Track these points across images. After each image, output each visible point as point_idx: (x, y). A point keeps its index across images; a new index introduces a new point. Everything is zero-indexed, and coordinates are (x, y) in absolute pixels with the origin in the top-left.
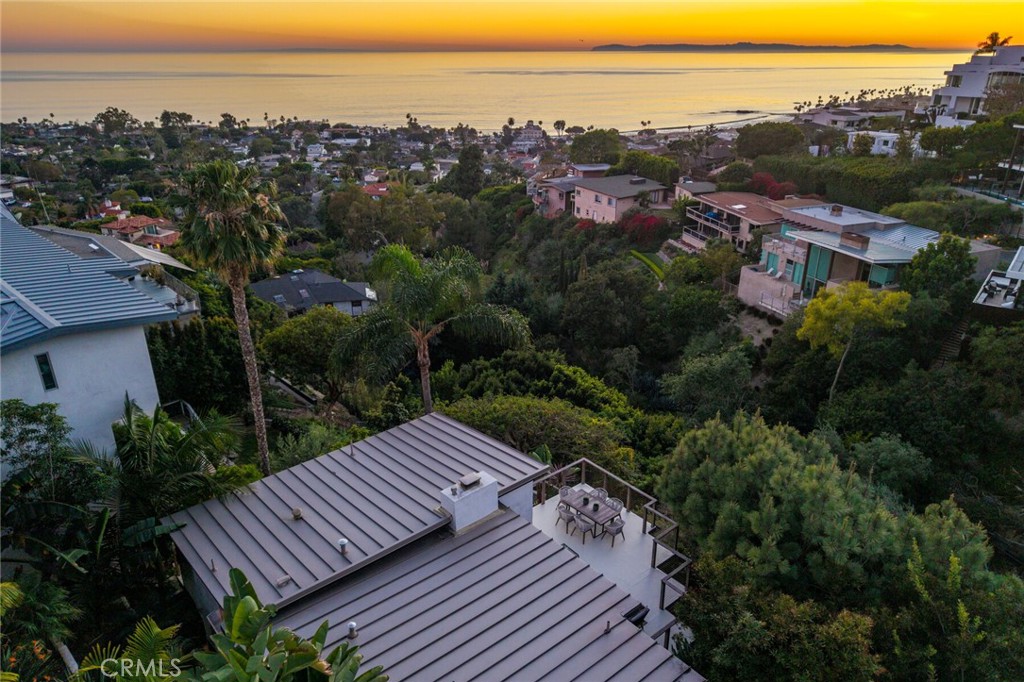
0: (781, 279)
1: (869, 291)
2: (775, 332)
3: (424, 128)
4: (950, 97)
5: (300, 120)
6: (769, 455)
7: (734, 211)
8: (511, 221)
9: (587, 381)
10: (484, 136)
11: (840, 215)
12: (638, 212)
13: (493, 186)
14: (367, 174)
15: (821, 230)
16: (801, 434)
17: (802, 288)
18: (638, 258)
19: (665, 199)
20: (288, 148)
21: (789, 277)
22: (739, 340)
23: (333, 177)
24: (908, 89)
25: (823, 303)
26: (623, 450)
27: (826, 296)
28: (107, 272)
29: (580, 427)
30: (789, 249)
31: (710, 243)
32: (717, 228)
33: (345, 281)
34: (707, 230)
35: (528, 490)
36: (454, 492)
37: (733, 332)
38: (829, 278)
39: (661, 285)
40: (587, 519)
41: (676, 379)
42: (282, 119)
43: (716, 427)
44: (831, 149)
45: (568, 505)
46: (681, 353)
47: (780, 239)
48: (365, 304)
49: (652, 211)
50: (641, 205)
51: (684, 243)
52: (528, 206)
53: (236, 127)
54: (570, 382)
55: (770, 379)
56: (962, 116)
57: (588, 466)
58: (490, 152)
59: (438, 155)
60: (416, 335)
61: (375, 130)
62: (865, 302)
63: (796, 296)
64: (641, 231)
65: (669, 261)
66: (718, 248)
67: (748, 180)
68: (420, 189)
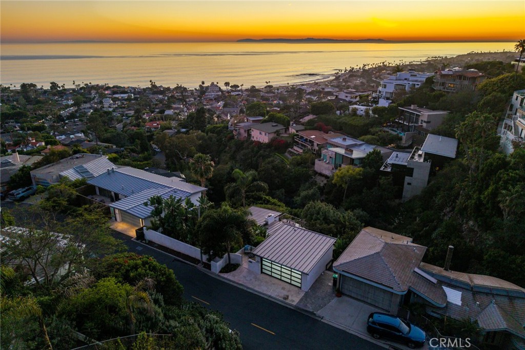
0: (328, 163)
1: (352, 167)
2: (327, 181)
3: (160, 87)
4: (383, 92)
5: (93, 84)
6: (321, 207)
7: (311, 138)
8: (225, 142)
10: (190, 90)
11: (345, 141)
12: (276, 138)
15: (340, 147)
17: (335, 167)
18: (278, 156)
19: (286, 132)
21: (331, 162)
22: (316, 185)
25: (339, 172)
27: (340, 170)
30: (330, 153)
31: (304, 150)
32: (306, 145)
34: (302, 145)
36: (268, 217)
37: (314, 182)
38: (342, 163)
39: (288, 166)
41: (298, 198)
44: (344, 112)
46: (299, 190)
47: (328, 150)
49: (281, 137)
50: (277, 135)
51: (294, 150)
52: (231, 135)
53: (59, 89)
55: (327, 197)
56: (387, 99)
61: (134, 89)
62: (350, 171)
63: (333, 169)
64: (278, 146)
65: (290, 157)
66: (307, 152)
67: (316, 125)
68: (174, 124)
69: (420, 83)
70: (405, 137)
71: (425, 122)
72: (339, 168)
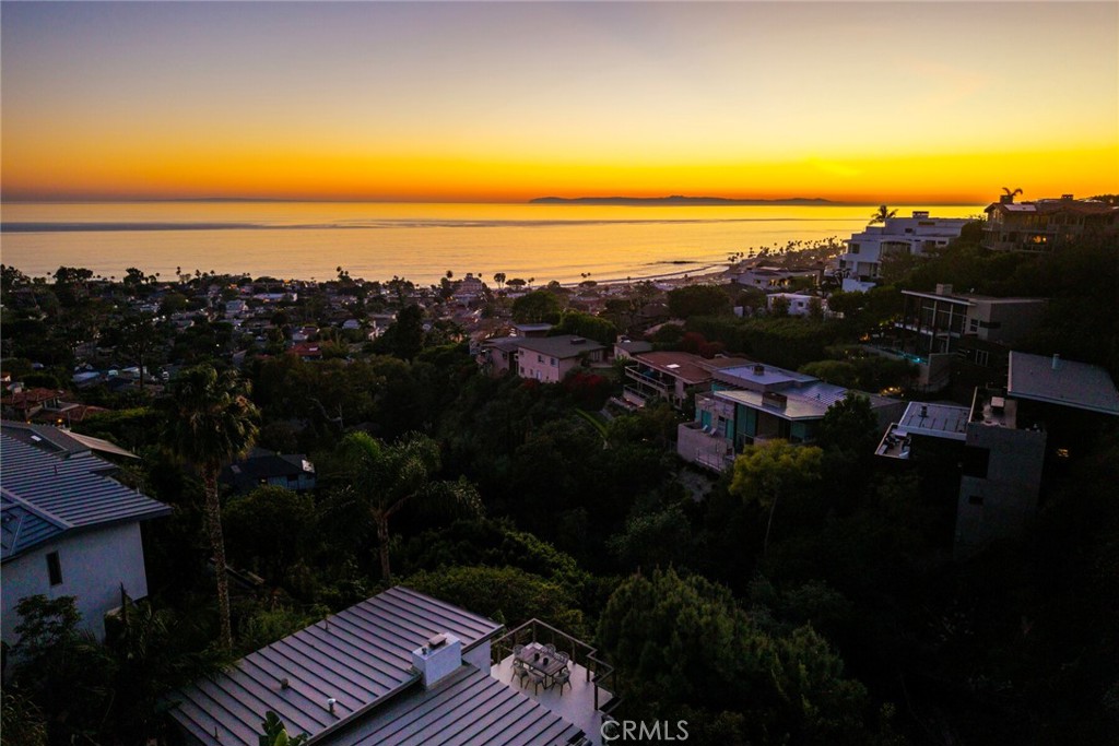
0: (716, 435)
1: (788, 446)
2: (714, 487)
3: (356, 281)
4: (852, 263)
5: (217, 274)
6: (677, 600)
7: (668, 370)
8: (455, 382)
9: (536, 547)
10: (421, 289)
11: (763, 374)
12: (580, 371)
13: (435, 345)
14: (296, 331)
15: (746, 389)
16: (709, 582)
17: (734, 444)
18: (582, 417)
19: (605, 358)
20: (203, 304)
21: (723, 433)
22: (679, 497)
23: (255, 336)
24: (831, 240)
25: (749, 460)
26: (571, 612)
27: (751, 453)
28: (92, 472)
29: (531, 592)
30: (720, 407)
31: (648, 401)
32: (654, 387)
33: (279, 453)
34: (646, 389)
35: (486, 648)
36: (424, 651)
37: (675, 489)
38: (756, 435)
39: (606, 443)
40: (539, 673)
41: (623, 539)
42: (198, 273)
43: (638, 580)
44: (754, 310)
45: (522, 662)
46: (626, 513)
47: (712, 397)
48: (302, 478)
49: (592, 370)
50: (582, 364)
51: (625, 400)
52: (471, 366)
53: (144, 282)
54: (522, 549)
56: (864, 279)
57: (539, 625)
58: (428, 305)
59: (372, 309)
60: (376, 513)
61: (302, 284)
62: (784, 457)
63: (729, 452)
64: (584, 391)
65: (612, 419)
66: (656, 406)
67: (681, 339)
68: (355, 348)
69: (947, 240)
70: (928, 368)
71: (983, 324)
72: (746, 447)
